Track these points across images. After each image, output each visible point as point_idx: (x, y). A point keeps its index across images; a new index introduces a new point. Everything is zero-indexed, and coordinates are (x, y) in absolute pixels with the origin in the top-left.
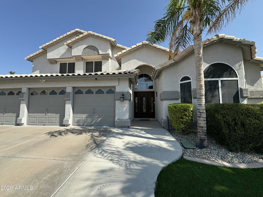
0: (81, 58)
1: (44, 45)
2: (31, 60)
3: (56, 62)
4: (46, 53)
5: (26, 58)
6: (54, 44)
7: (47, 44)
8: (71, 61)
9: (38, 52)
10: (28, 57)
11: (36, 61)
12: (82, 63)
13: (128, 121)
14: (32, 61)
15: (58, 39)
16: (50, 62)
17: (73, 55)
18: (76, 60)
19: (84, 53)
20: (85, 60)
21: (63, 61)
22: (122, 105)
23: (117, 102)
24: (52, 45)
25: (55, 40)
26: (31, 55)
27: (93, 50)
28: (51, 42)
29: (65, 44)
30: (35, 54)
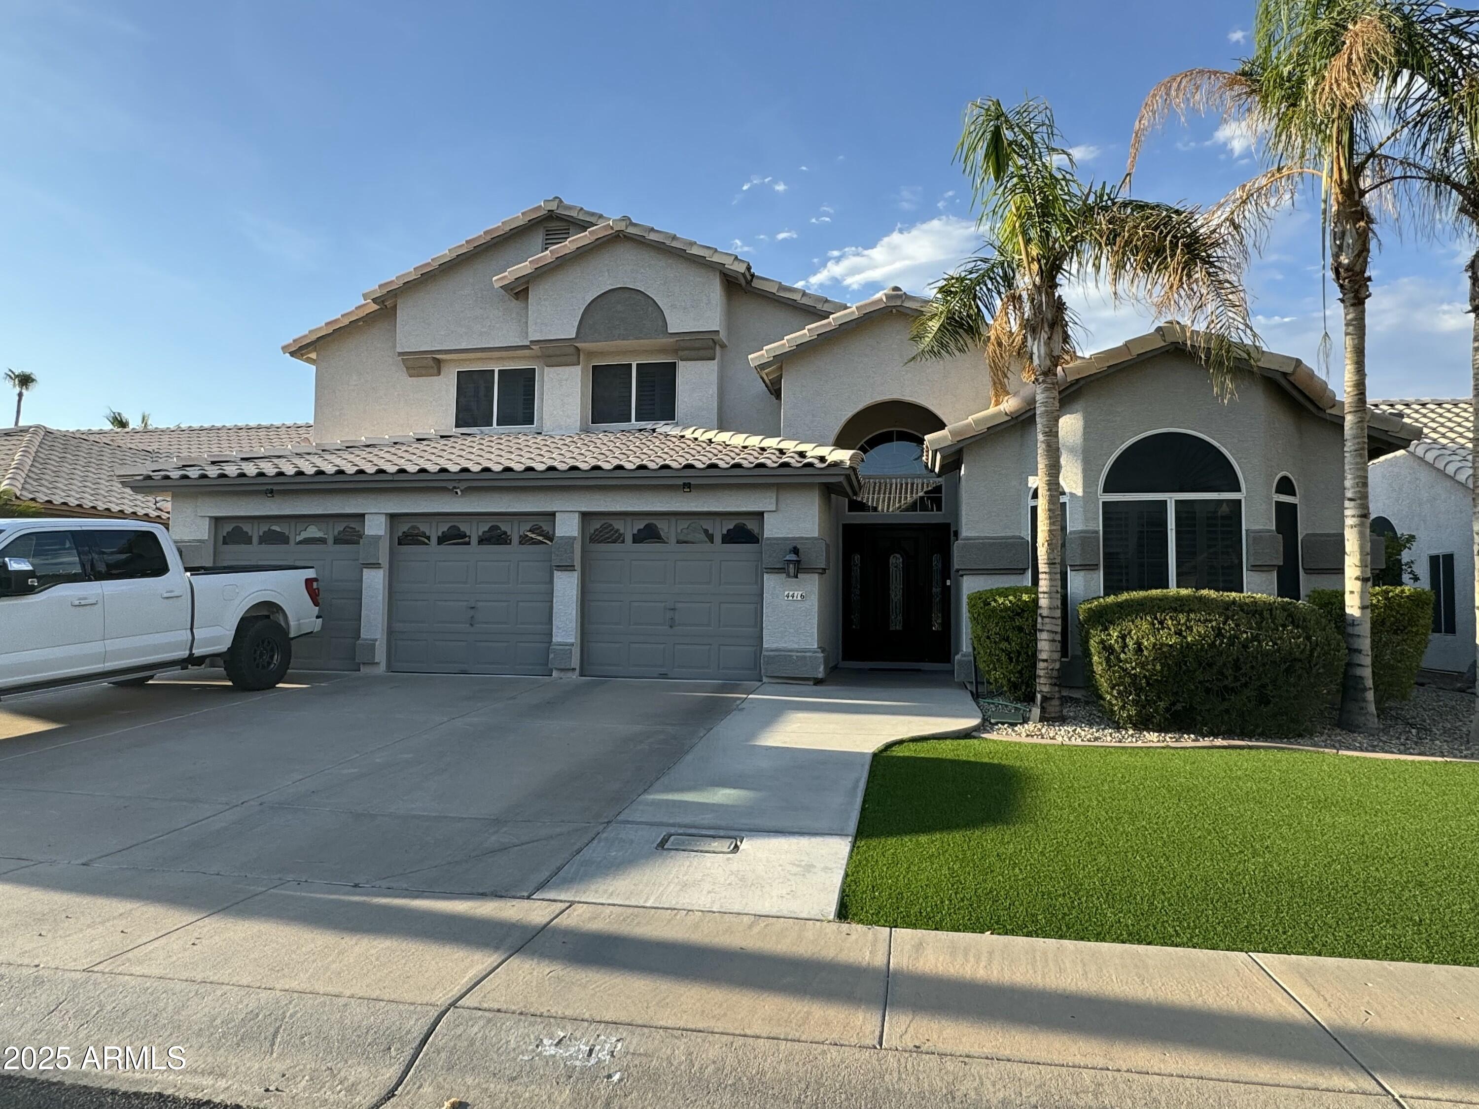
0: (571, 351)
3: (439, 364)
6: (435, 277)
8: (514, 360)
11: (330, 357)
12: (577, 370)
13: (816, 657)
16: (410, 368)
17: (531, 337)
18: (544, 357)
19: (586, 326)
20: (589, 355)
21: (473, 360)
22: (791, 593)
23: (771, 582)
24: (424, 283)
27: (634, 311)
29: (495, 283)
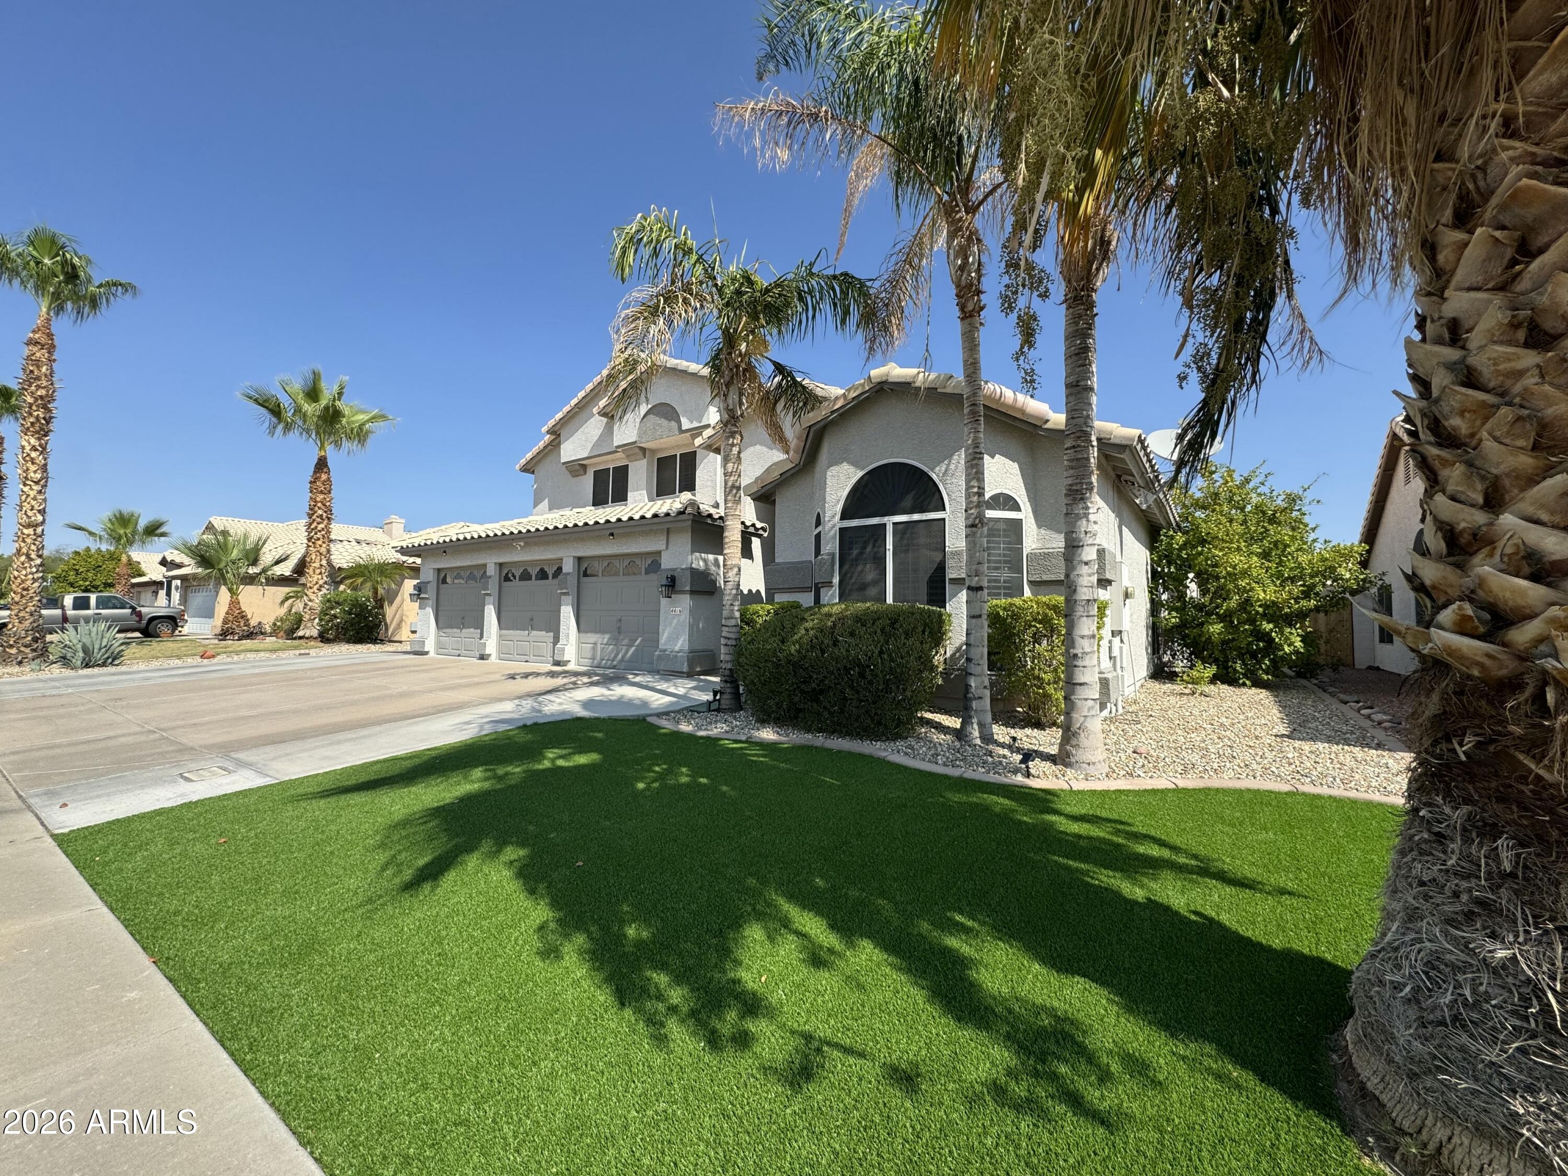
0: (637, 450)
1: (551, 423)
2: (528, 469)
3: (584, 468)
4: (559, 444)
5: (518, 467)
6: (576, 413)
7: (559, 416)
8: (619, 460)
9: (541, 444)
10: (523, 461)
11: (541, 470)
12: (644, 462)
14: (533, 473)
15: (581, 394)
16: (570, 472)
17: (615, 444)
18: (628, 456)
19: (642, 432)
20: (653, 451)
21: (600, 463)
24: (572, 417)
25: (574, 401)
26: (529, 456)
27: (666, 418)
28: (567, 409)
29: (595, 410)
30: (535, 450)
